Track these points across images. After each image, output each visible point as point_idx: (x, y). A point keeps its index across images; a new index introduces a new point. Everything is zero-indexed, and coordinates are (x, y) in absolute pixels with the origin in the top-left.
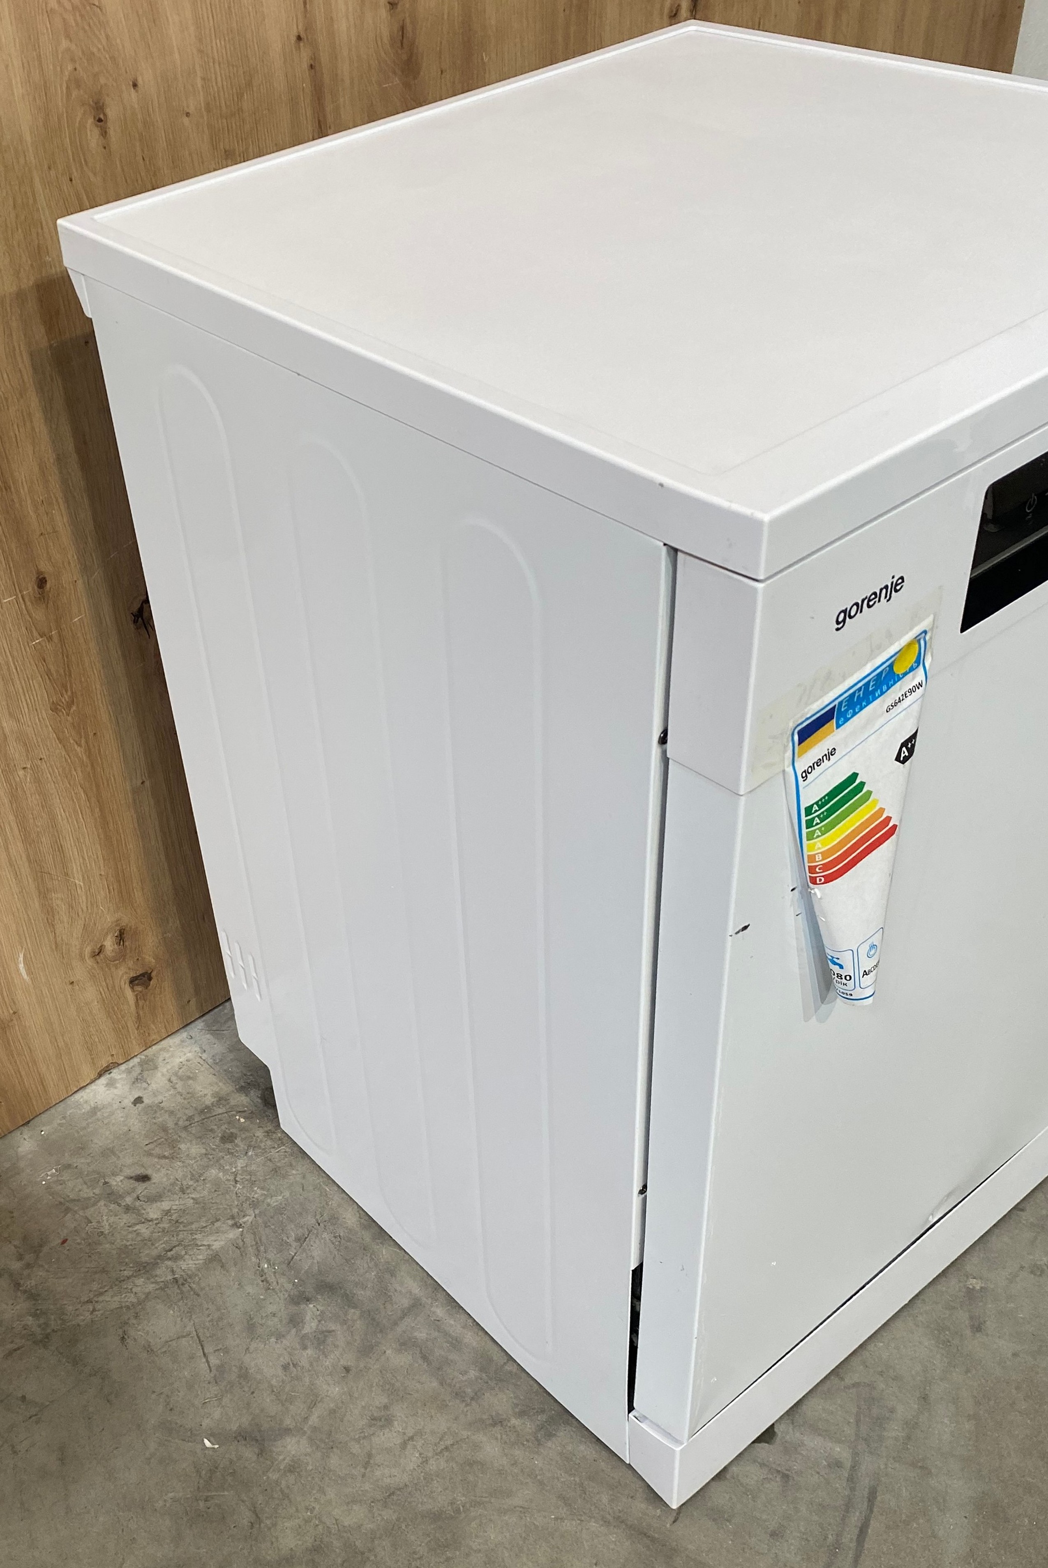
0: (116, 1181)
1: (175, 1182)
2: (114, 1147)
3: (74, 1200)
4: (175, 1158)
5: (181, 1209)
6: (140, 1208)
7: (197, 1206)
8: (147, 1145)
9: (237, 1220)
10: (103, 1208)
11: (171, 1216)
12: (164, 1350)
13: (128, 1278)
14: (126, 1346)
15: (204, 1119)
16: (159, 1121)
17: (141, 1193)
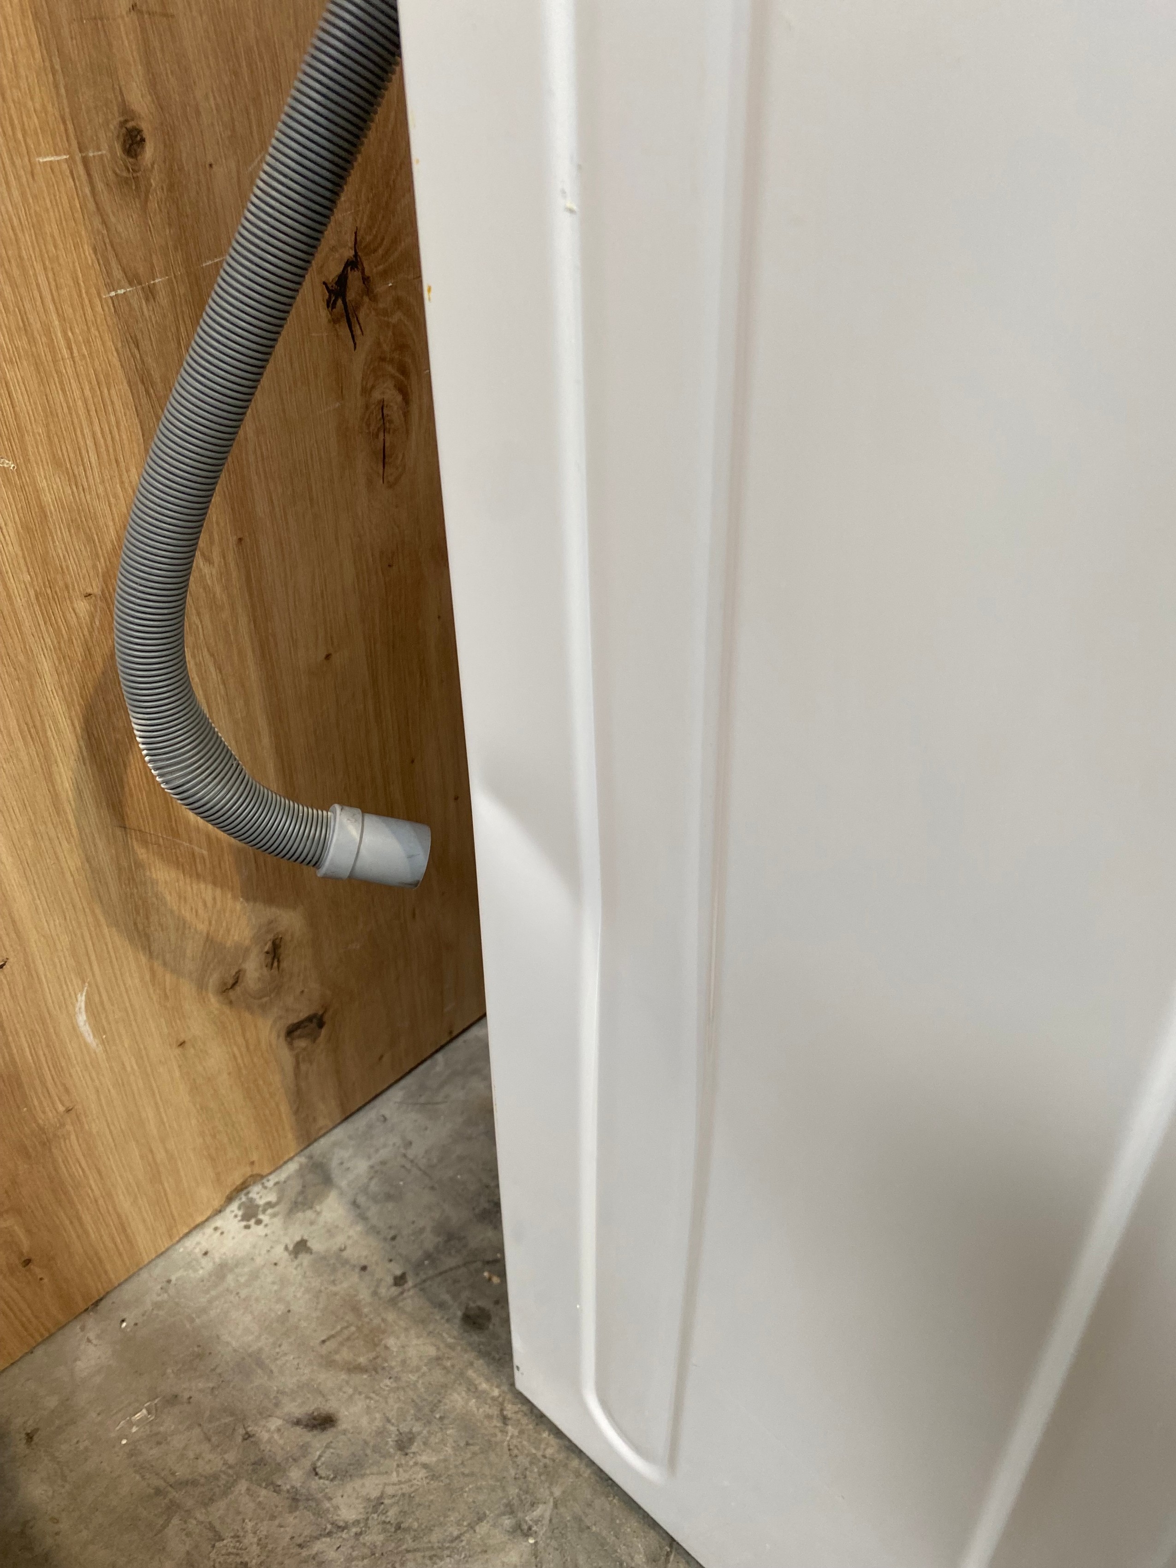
0: (268, 1431)
1: (384, 1427)
2: (260, 1350)
3: (187, 1483)
4: (379, 1370)
5: (403, 1495)
6: (320, 1496)
7: (434, 1484)
8: (324, 1342)
9: (520, 1515)
10: (246, 1499)
11: (384, 1513)
15: (424, 1281)
16: (343, 1287)
17: (320, 1457)
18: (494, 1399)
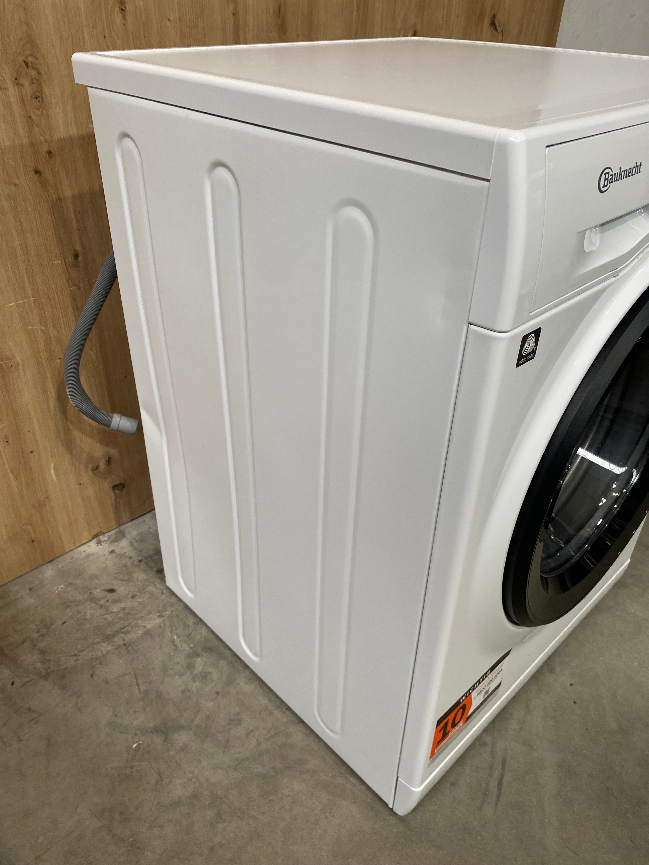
0: (96, 592)
1: (129, 593)
2: (97, 574)
3: (73, 601)
4: (130, 581)
5: (131, 607)
6: (108, 606)
7: (140, 605)
8: (115, 574)
9: (161, 613)
10: (88, 605)
11: (125, 610)
12: (115, 682)
13: (98, 642)
14: (93, 679)
15: (147, 562)
16: (123, 562)
17: (110, 598)
18: (161, 589)
